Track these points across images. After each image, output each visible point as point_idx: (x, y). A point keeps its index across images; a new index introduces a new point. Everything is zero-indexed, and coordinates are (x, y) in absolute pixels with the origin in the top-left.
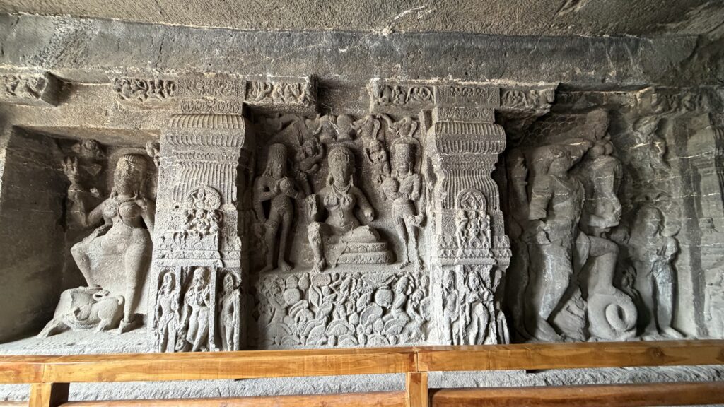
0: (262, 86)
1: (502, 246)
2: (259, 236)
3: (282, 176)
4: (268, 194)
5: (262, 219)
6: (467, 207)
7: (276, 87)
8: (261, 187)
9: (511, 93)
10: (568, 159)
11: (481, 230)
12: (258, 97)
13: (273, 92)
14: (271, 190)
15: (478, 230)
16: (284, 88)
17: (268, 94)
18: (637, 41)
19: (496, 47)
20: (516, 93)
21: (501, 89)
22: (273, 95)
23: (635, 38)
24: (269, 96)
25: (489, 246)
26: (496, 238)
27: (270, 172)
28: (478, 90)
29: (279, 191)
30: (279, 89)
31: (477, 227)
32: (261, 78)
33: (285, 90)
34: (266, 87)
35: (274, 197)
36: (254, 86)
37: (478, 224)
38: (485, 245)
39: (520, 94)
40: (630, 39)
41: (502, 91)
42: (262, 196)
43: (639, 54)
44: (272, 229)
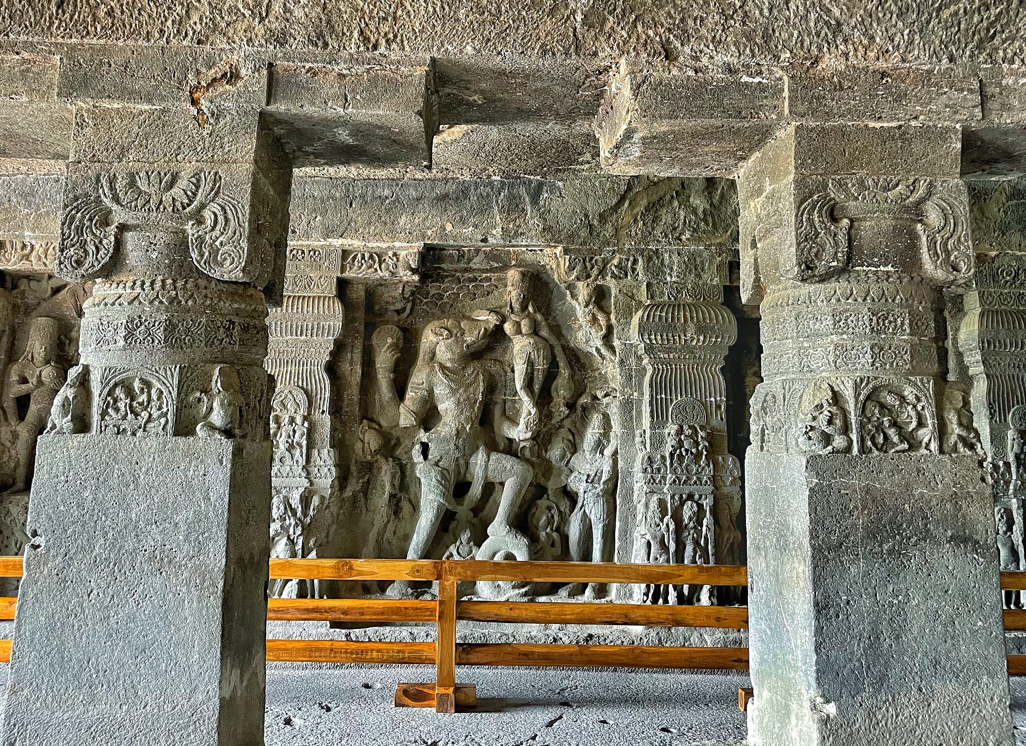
0: (19, 246)
1: (322, 463)
2: (8, 444)
3: (48, 362)
4: (24, 386)
5: (13, 421)
6: (281, 410)
7: (37, 247)
8: (14, 378)
9: (359, 255)
10: (457, 342)
11: (295, 440)
12: (13, 260)
13: (34, 253)
14: (30, 381)
15: (290, 441)
16: (48, 249)
17: (27, 257)
18: (540, 185)
19: (338, 194)
20: (367, 256)
21: (344, 251)
22: (32, 258)
23: (537, 180)
24: (27, 260)
25: (302, 461)
26: (315, 452)
27: (30, 357)
28: (312, 253)
29: (40, 382)
30: (41, 250)
31: (289, 437)
32: (17, 237)
33: (49, 251)
34: (24, 246)
35: (33, 391)
36: (8, 246)
37: (291, 433)
38: (297, 462)
39: (371, 257)
40: (530, 182)
41: (345, 253)
42: (17, 390)
43: (542, 203)
44: (27, 434)
